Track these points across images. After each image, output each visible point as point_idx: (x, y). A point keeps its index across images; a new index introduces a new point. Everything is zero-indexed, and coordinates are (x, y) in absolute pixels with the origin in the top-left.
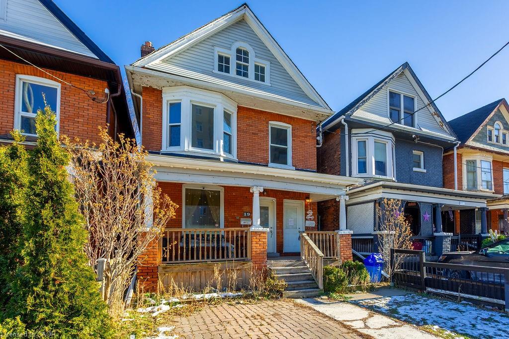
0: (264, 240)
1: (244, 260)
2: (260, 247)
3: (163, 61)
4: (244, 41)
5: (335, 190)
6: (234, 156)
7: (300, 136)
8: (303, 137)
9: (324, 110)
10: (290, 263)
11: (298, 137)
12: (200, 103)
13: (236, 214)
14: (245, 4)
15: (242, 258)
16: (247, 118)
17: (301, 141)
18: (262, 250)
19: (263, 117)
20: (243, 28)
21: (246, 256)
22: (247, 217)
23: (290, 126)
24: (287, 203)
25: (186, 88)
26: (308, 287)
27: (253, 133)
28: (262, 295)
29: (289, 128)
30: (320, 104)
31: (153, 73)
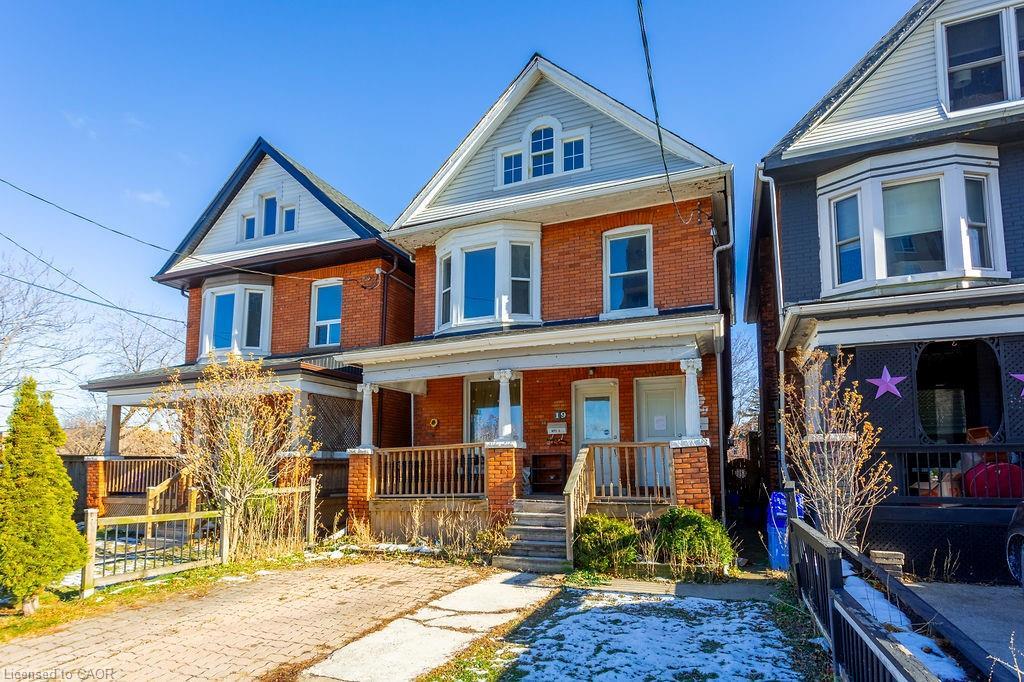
0: (508, 463)
1: (478, 497)
2: (502, 476)
3: (429, 206)
4: (541, 115)
5: (668, 350)
6: (535, 316)
7: (670, 241)
8: (676, 240)
9: (707, 171)
10: (557, 506)
11: (666, 243)
12: (476, 247)
13: (541, 416)
14: (536, 54)
15: (476, 494)
16: (560, 241)
17: (672, 251)
18: (505, 480)
19: (589, 231)
20: (544, 93)
21: (483, 491)
22: (560, 420)
23: (650, 226)
24: (645, 383)
25: (455, 233)
26: (556, 555)
27: (571, 266)
28: (469, 558)
29: (646, 230)
30: (697, 160)
31: (413, 229)
